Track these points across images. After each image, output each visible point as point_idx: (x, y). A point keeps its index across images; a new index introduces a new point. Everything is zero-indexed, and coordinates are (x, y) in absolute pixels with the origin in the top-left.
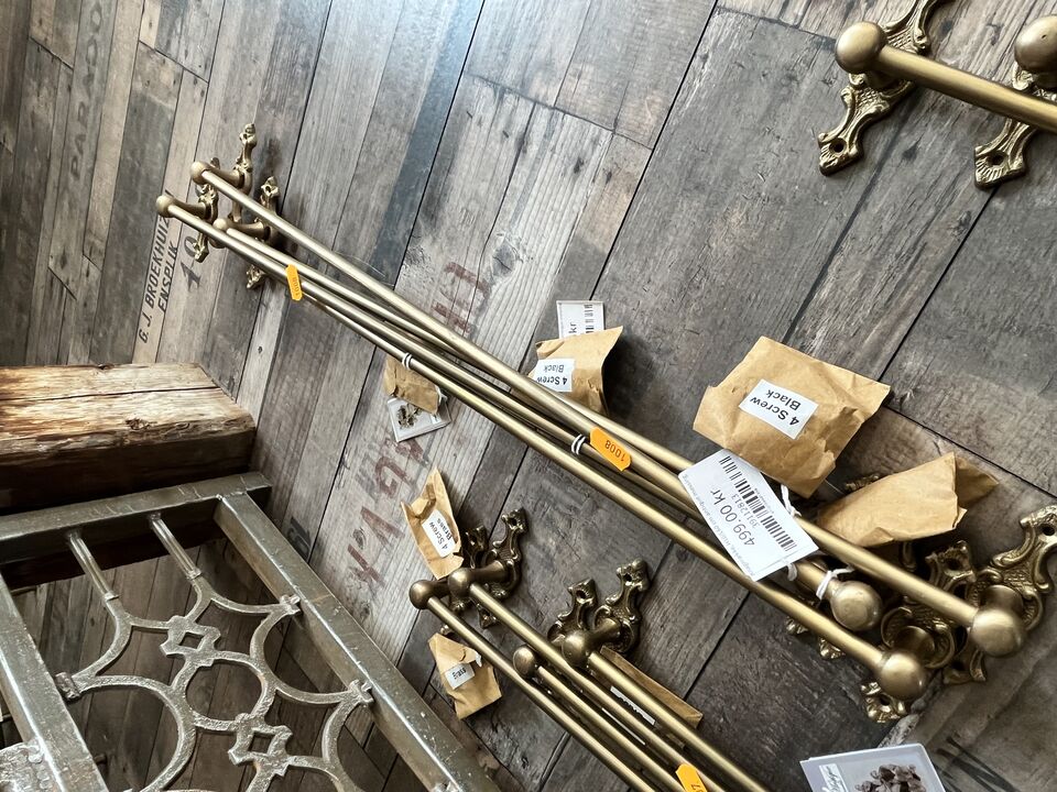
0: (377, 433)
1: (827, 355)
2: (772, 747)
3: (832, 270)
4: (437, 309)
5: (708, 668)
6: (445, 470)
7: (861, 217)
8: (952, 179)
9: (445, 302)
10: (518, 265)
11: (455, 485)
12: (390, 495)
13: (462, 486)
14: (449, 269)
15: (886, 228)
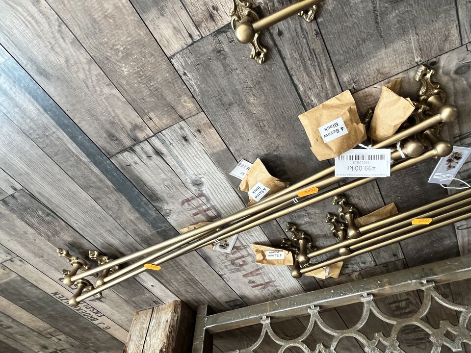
0: (221, 258)
1: (321, 101)
2: (418, 188)
3: (296, 82)
4: (194, 215)
5: (383, 193)
6: (254, 242)
7: (287, 62)
8: (299, 27)
9: (194, 211)
10: (203, 179)
11: (261, 241)
12: (246, 264)
13: (264, 238)
14: (183, 203)
15: (298, 57)
